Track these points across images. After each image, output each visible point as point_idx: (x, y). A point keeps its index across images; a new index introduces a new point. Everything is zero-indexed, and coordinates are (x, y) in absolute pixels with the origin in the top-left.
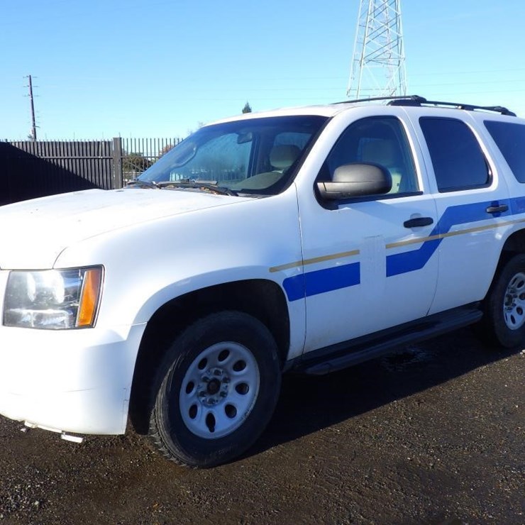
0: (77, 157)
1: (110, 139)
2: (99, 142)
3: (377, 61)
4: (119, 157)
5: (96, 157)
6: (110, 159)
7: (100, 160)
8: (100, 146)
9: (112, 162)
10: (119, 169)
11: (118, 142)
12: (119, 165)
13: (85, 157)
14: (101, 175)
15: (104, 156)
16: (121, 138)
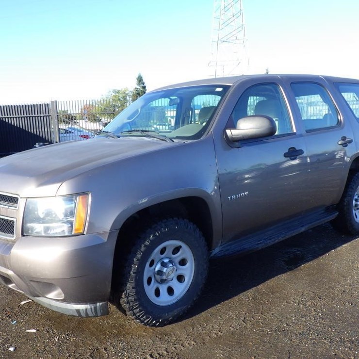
0: (25, 115)
1: (49, 102)
2: (40, 105)
3: (229, 42)
4: (56, 115)
5: (39, 115)
6: (49, 116)
7: (42, 118)
8: (42, 107)
9: (50, 119)
10: (56, 123)
11: (55, 104)
12: (56, 120)
13: (31, 115)
14: (43, 128)
15: (45, 115)
16: (56, 101)
